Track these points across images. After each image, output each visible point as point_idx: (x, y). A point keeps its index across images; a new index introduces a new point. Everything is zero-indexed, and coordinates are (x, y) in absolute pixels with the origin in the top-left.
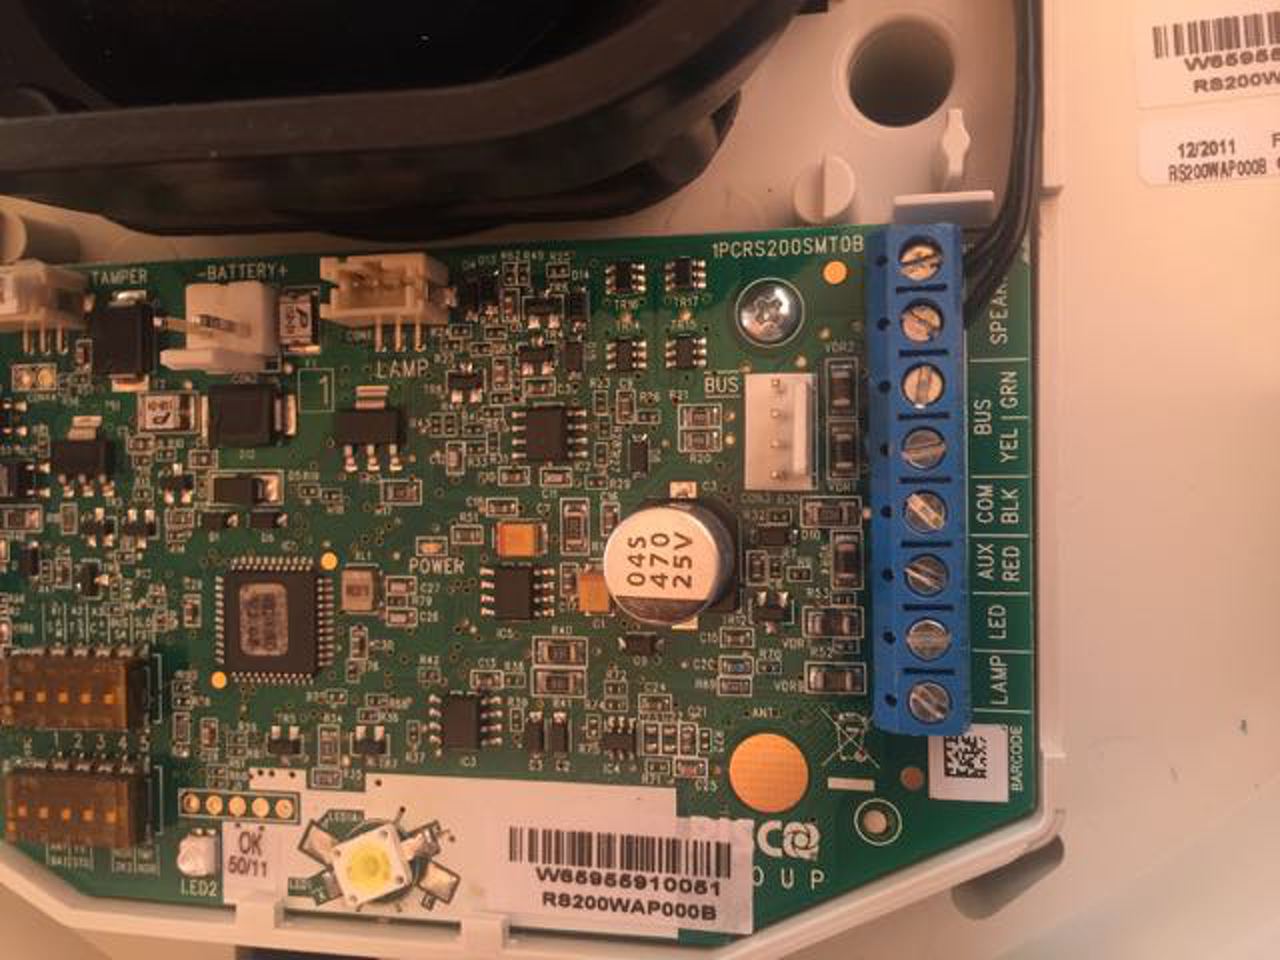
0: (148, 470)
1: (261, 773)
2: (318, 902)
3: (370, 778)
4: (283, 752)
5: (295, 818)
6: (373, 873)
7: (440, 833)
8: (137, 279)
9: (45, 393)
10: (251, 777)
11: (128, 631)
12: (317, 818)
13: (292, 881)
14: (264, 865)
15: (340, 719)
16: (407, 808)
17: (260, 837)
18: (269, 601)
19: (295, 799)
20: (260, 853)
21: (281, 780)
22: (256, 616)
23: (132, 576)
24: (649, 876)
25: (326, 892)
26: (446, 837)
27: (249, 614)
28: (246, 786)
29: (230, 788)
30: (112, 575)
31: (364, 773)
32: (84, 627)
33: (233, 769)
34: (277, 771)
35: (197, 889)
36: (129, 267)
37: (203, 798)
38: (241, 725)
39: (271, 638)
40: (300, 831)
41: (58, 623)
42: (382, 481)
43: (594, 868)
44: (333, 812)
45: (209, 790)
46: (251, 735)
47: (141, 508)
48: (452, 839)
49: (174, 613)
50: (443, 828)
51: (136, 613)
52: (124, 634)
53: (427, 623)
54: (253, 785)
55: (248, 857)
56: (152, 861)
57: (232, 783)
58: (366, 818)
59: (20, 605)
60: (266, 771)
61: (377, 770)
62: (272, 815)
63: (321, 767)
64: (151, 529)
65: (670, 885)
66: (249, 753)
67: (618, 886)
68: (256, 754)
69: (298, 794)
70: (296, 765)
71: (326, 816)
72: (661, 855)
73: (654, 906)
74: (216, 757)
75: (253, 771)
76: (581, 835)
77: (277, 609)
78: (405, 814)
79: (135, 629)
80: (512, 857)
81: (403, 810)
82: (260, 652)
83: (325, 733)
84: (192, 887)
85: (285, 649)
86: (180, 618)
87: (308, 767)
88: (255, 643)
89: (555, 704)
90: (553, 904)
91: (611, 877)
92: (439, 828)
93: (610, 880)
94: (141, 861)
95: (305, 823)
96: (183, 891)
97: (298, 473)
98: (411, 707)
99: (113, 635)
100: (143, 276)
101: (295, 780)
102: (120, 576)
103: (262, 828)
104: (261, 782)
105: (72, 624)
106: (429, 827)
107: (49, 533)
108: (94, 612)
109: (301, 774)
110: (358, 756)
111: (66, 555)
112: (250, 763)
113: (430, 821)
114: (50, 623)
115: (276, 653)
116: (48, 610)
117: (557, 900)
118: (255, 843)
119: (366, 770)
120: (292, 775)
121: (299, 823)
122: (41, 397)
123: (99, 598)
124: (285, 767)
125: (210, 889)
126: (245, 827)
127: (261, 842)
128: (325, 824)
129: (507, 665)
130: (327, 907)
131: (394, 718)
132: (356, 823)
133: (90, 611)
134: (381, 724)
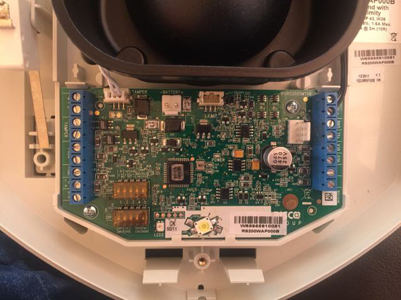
0: (147, 138)
1: (175, 207)
2: (189, 236)
3: (202, 207)
4: (181, 203)
5: (183, 217)
6: (205, 228)
7: (218, 218)
8: (144, 92)
9: (118, 119)
10: (173, 208)
11: (141, 176)
12: (189, 217)
13: (183, 231)
14: (176, 228)
15: (195, 194)
16: (211, 214)
17: (175, 222)
18: (179, 168)
19: (183, 213)
20: (175, 225)
21: (180, 209)
22: (176, 171)
23: (142, 163)
24: (265, 224)
25: (191, 233)
26: (220, 219)
27: (174, 171)
28: (171, 210)
29: (167, 211)
30: (137, 162)
31: (200, 206)
32: (129, 175)
33: (168, 207)
34: (179, 207)
35: (158, 235)
36: (142, 90)
37: (160, 214)
38: (170, 197)
39: (179, 176)
40: (184, 220)
41: (122, 174)
42: (206, 141)
43: (253, 224)
44: (193, 215)
45: (162, 212)
46: (173, 199)
47: (145, 147)
48: (221, 220)
49: (153, 171)
50: (219, 217)
51: (143, 171)
52: (140, 176)
53: (216, 173)
54: (173, 210)
55: (172, 227)
56: (147, 229)
57: (168, 210)
58: (201, 216)
59: (111, 170)
60: (176, 207)
61: (204, 205)
62: (178, 217)
63: (190, 205)
64: (147, 151)
65: (270, 226)
66: (172, 203)
67: (258, 227)
68: (174, 203)
69: (184, 212)
70: (184, 205)
71: (191, 216)
72: (268, 220)
73: (266, 231)
74: (164, 204)
75: (173, 207)
76: (251, 217)
77: (181, 170)
78: (210, 215)
79: (143, 175)
80: (235, 223)
81: (210, 214)
82: (177, 180)
83: (191, 198)
84: (157, 235)
85: (183, 179)
86: (155, 172)
87: (187, 206)
88: (175, 178)
89: (245, 189)
90: (244, 232)
91: (257, 225)
92: (218, 217)
93: (257, 226)
94: (144, 230)
95: (186, 218)
96: (155, 236)
97: (185, 139)
98: (212, 191)
99: (137, 177)
100: (146, 92)
101: (184, 208)
102: (139, 163)
103: (175, 220)
104: (175, 209)
105: (126, 174)
106: (216, 217)
107: (120, 152)
108: (132, 171)
109: (185, 207)
110: (199, 202)
111: (124, 158)
112: (173, 205)
113: (216, 216)
114: (119, 174)
115: (181, 180)
116: (119, 171)
117: (245, 231)
118: (174, 223)
119: (201, 205)
120: (183, 207)
121: (185, 218)
122: (118, 120)
123: (133, 168)
124: (181, 206)
125: (162, 235)
126: (171, 220)
127: (175, 223)
128: (191, 218)
129: (234, 181)
130: (192, 237)
131: (208, 194)
132: (198, 218)
133: (131, 171)
134: (205, 195)
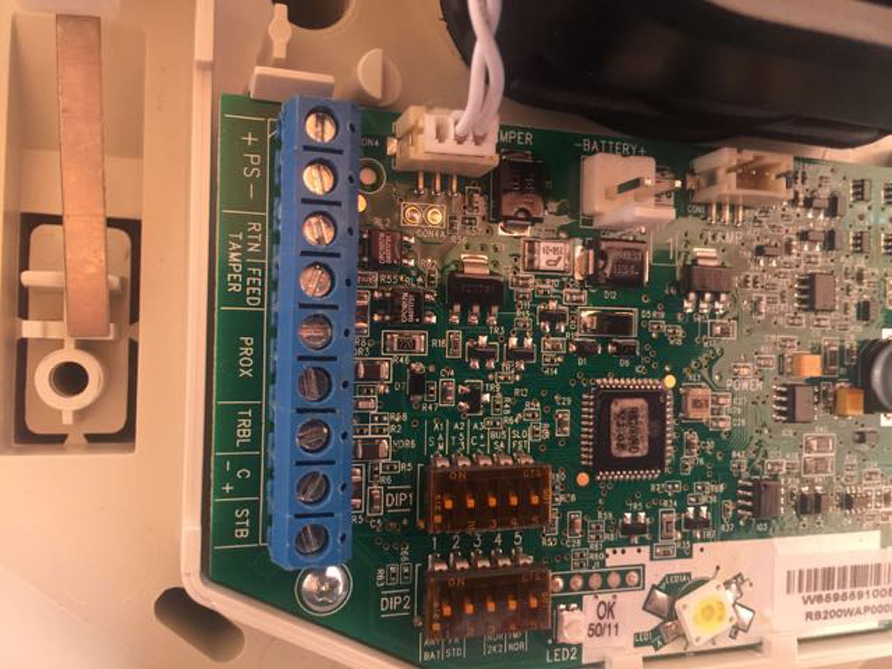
1: (615, 552)
2: (656, 649)
3: (696, 547)
4: (629, 535)
5: (640, 585)
7: (743, 581)
8: (523, 140)
9: (434, 230)
10: (607, 556)
11: (506, 442)
12: (657, 583)
13: (637, 635)
14: (616, 626)
15: (675, 504)
16: (721, 567)
17: (614, 603)
18: (633, 414)
19: (640, 570)
20: (613, 617)
21: (632, 556)
22: (623, 425)
23: (512, 396)
24: (864, 589)
25: (662, 640)
26: (747, 583)
27: (618, 425)
28: (603, 564)
29: (590, 568)
30: (493, 393)
31: (691, 544)
32: (465, 441)
33: (593, 552)
34: (628, 549)
35: (560, 657)
36: (517, 129)
37: (567, 579)
38: (600, 514)
39: (635, 442)
40: (644, 594)
41: (440, 437)
42: (709, 321)
44: (669, 576)
45: (573, 571)
46: (608, 522)
47: (521, 336)
48: (751, 585)
49: (547, 425)
50: (745, 578)
53: (737, 428)
54: (609, 562)
55: (602, 622)
56: (522, 639)
57: (592, 563)
58: (693, 577)
60: (619, 550)
61: (703, 540)
62: (623, 585)
63: (661, 542)
66: (607, 537)
68: (612, 537)
69: (643, 566)
70: (643, 542)
71: (664, 580)
72: (871, 574)
73: (867, 609)
74: (579, 542)
75: (609, 551)
76: (829, 569)
77: (640, 419)
78: (720, 572)
80: (788, 591)
81: (718, 568)
82: (626, 454)
83: (664, 516)
84: (556, 655)
85: (645, 452)
86: (552, 430)
87: (650, 543)
88: (621, 447)
89: (816, 481)
90: (811, 619)
91: (845, 594)
92: (742, 579)
93: (844, 598)
94: (512, 641)
95: (648, 587)
96: (548, 660)
97: (649, 312)
98: (725, 491)
100: (529, 138)
101: (642, 553)
102: (499, 395)
103: (615, 597)
104: (615, 559)
105: (453, 438)
106: (735, 578)
107: (435, 356)
108: (476, 426)
109: (646, 549)
110: (687, 531)
111: (451, 377)
112: (608, 544)
113: (737, 573)
114: (431, 438)
115: (638, 454)
117: (813, 617)
118: (610, 609)
119: (694, 540)
120: (639, 551)
121: (643, 588)
122: (431, 233)
123: (481, 414)
124: (634, 545)
125: (571, 654)
126: (601, 597)
127: (614, 609)
128: (663, 587)
129: (788, 456)
130: (664, 651)
131: (714, 499)
132: (684, 583)
133: (472, 427)
134: (704, 505)
